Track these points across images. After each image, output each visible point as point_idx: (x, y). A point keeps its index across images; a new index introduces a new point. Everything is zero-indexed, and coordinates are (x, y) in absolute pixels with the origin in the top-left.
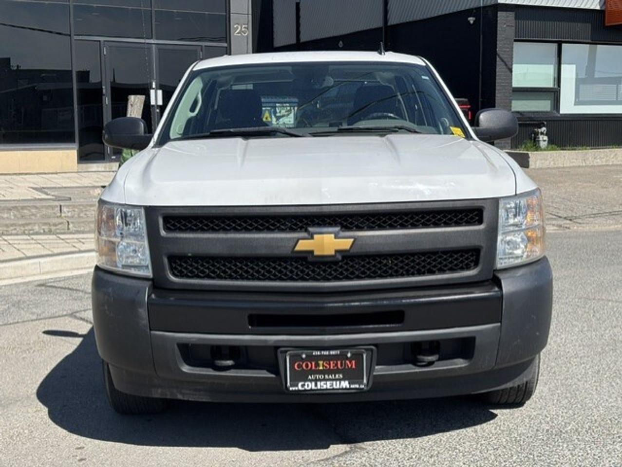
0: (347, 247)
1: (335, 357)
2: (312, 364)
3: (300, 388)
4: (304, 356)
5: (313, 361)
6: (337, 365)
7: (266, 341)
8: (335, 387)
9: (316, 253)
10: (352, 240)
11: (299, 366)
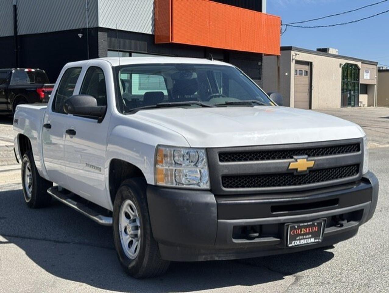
0: (312, 166)
1: (309, 226)
2: (299, 231)
3: (293, 244)
4: (296, 227)
5: (300, 229)
6: (309, 230)
7: (280, 220)
8: (308, 242)
9: (299, 170)
10: (313, 162)
11: (293, 232)
